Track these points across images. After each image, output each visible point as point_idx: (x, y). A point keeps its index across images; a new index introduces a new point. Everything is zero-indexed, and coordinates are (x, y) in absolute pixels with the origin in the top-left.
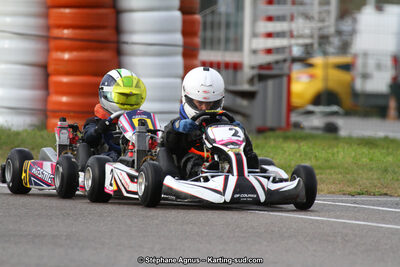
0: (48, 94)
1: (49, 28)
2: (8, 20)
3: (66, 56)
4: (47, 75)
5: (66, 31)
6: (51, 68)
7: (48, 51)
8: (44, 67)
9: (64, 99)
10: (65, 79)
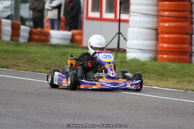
0: (158, 43)
1: (158, 11)
2: (139, 7)
3: (167, 25)
4: (158, 34)
5: (166, 13)
6: (159, 31)
7: (158, 22)
8: (156, 30)
9: (165, 45)
10: (166, 36)
